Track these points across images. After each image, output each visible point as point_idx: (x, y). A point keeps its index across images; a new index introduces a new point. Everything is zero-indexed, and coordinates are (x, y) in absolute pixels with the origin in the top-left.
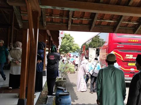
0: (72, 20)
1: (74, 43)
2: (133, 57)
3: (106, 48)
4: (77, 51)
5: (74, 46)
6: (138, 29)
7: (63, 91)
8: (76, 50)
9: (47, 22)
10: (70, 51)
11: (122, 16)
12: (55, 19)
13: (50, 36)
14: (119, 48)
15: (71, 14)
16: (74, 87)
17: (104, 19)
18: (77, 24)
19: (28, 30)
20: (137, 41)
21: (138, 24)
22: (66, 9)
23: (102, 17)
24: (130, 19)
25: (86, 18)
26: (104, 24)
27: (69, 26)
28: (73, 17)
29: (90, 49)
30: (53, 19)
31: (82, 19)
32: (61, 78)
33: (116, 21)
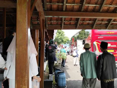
0: (64, 23)
1: (65, 36)
2: (111, 45)
5: (65, 38)
6: (109, 26)
8: (67, 41)
9: (48, 25)
10: (62, 43)
11: (96, 19)
12: (53, 22)
13: (47, 32)
14: (100, 39)
15: (63, 19)
16: (67, 70)
17: (85, 20)
18: (67, 25)
21: (108, 23)
22: (61, 17)
24: (102, 20)
25: (73, 21)
26: (85, 24)
27: (62, 26)
28: (64, 21)
30: (52, 23)
31: (70, 22)
32: (57, 64)
33: (93, 22)
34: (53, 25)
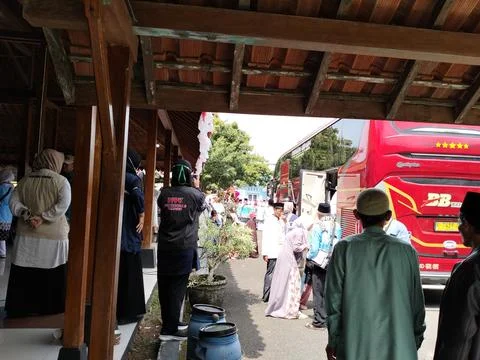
0: (244, 77)
1: (251, 153)
2: (451, 201)
3: (359, 171)
4: (261, 181)
5: (251, 162)
6: (468, 107)
7: (214, 321)
8: (259, 176)
9: (159, 83)
10: (238, 181)
11: (411, 63)
12: (185, 71)
13: (170, 132)
14: (405, 171)
15: (238, 56)
16: (250, 307)
17: (352, 72)
18: (260, 89)
19: (94, 108)
20: (466, 146)
21: (468, 89)
23: (345, 65)
24: (440, 73)
25: (289, 71)
26: (351, 90)
27: (233, 95)
28: (245, 66)
29: (305, 173)
30: (180, 74)
31: (276, 73)
32: (206, 276)
33: (391, 80)
34: (184, 84)
